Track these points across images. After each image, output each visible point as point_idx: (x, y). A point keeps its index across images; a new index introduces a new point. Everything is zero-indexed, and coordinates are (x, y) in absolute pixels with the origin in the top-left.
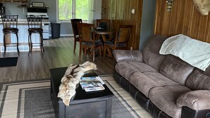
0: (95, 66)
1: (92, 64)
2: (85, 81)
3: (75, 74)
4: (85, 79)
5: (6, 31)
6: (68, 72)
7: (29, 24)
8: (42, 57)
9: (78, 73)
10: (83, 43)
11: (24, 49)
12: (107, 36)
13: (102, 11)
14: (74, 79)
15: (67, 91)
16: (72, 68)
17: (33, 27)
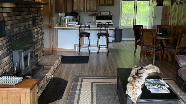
0: (158, 69)
1: (156, 67)
2: (149, 83)
3: (140, 75)
4: (149, 80)
5: (81, 35)
6: (133, 72)
7: (98, 30)
8: (108, 57)
9: (143, 75)
10: (144, 47)
11: (94, 49)
12: (167, 41)
13: (163, 17)
14: (140, 80)
15: (134, 90)
16: (136, 69)
17: (102, 32)
